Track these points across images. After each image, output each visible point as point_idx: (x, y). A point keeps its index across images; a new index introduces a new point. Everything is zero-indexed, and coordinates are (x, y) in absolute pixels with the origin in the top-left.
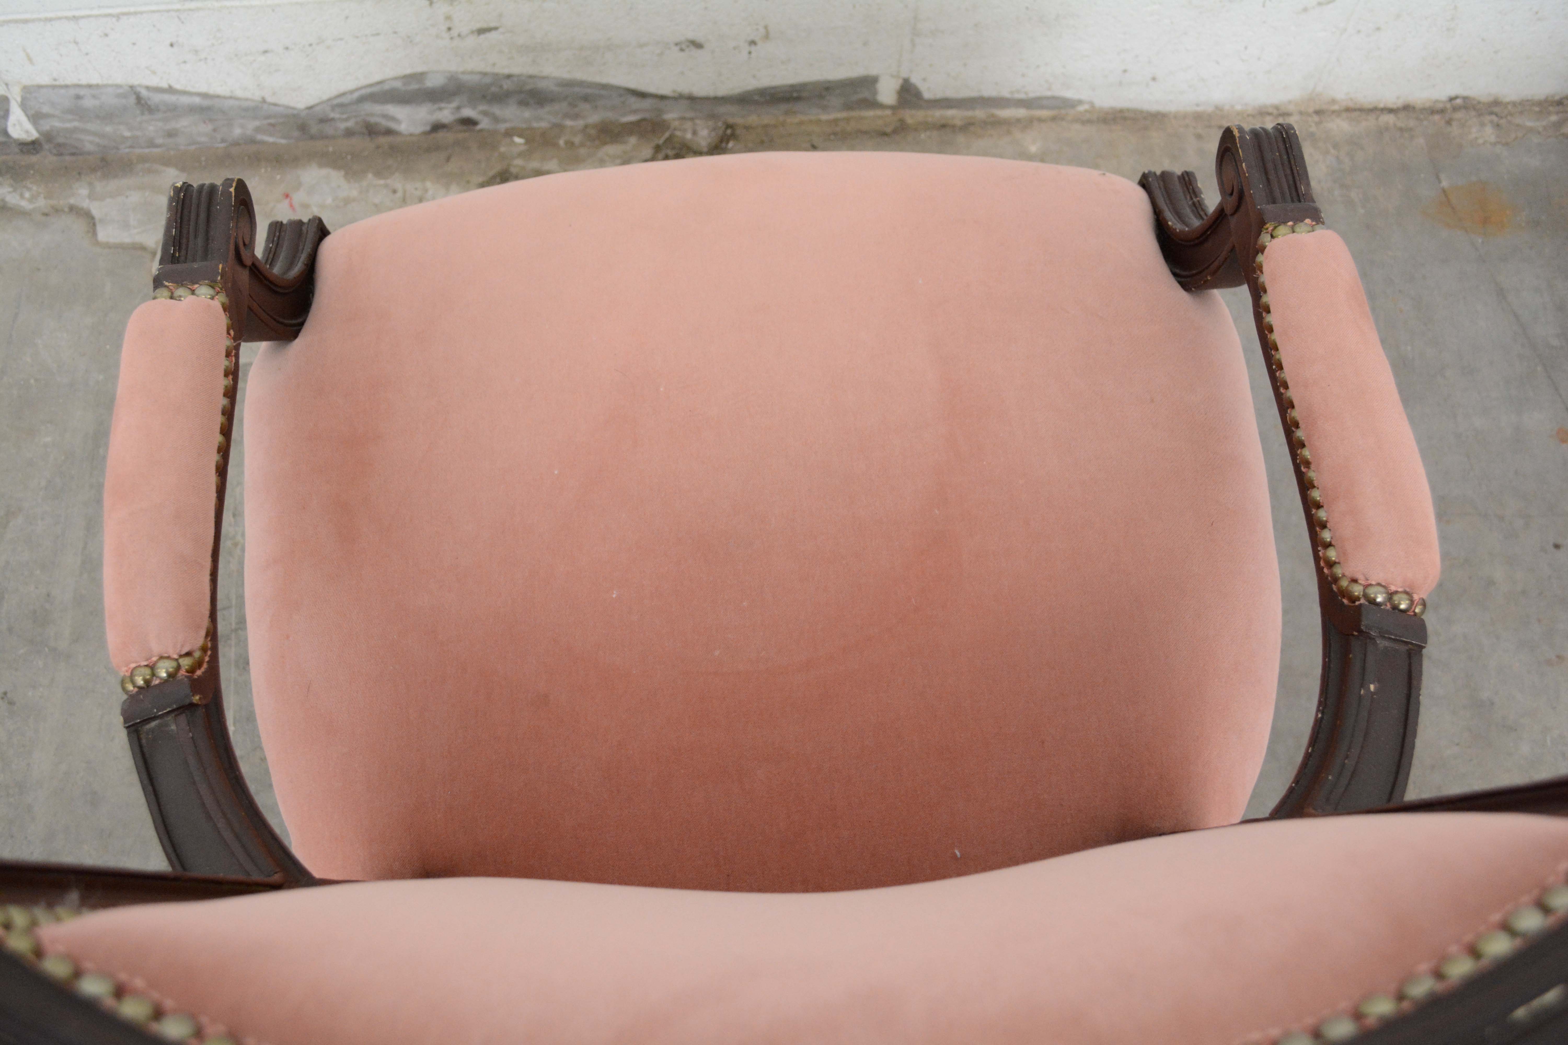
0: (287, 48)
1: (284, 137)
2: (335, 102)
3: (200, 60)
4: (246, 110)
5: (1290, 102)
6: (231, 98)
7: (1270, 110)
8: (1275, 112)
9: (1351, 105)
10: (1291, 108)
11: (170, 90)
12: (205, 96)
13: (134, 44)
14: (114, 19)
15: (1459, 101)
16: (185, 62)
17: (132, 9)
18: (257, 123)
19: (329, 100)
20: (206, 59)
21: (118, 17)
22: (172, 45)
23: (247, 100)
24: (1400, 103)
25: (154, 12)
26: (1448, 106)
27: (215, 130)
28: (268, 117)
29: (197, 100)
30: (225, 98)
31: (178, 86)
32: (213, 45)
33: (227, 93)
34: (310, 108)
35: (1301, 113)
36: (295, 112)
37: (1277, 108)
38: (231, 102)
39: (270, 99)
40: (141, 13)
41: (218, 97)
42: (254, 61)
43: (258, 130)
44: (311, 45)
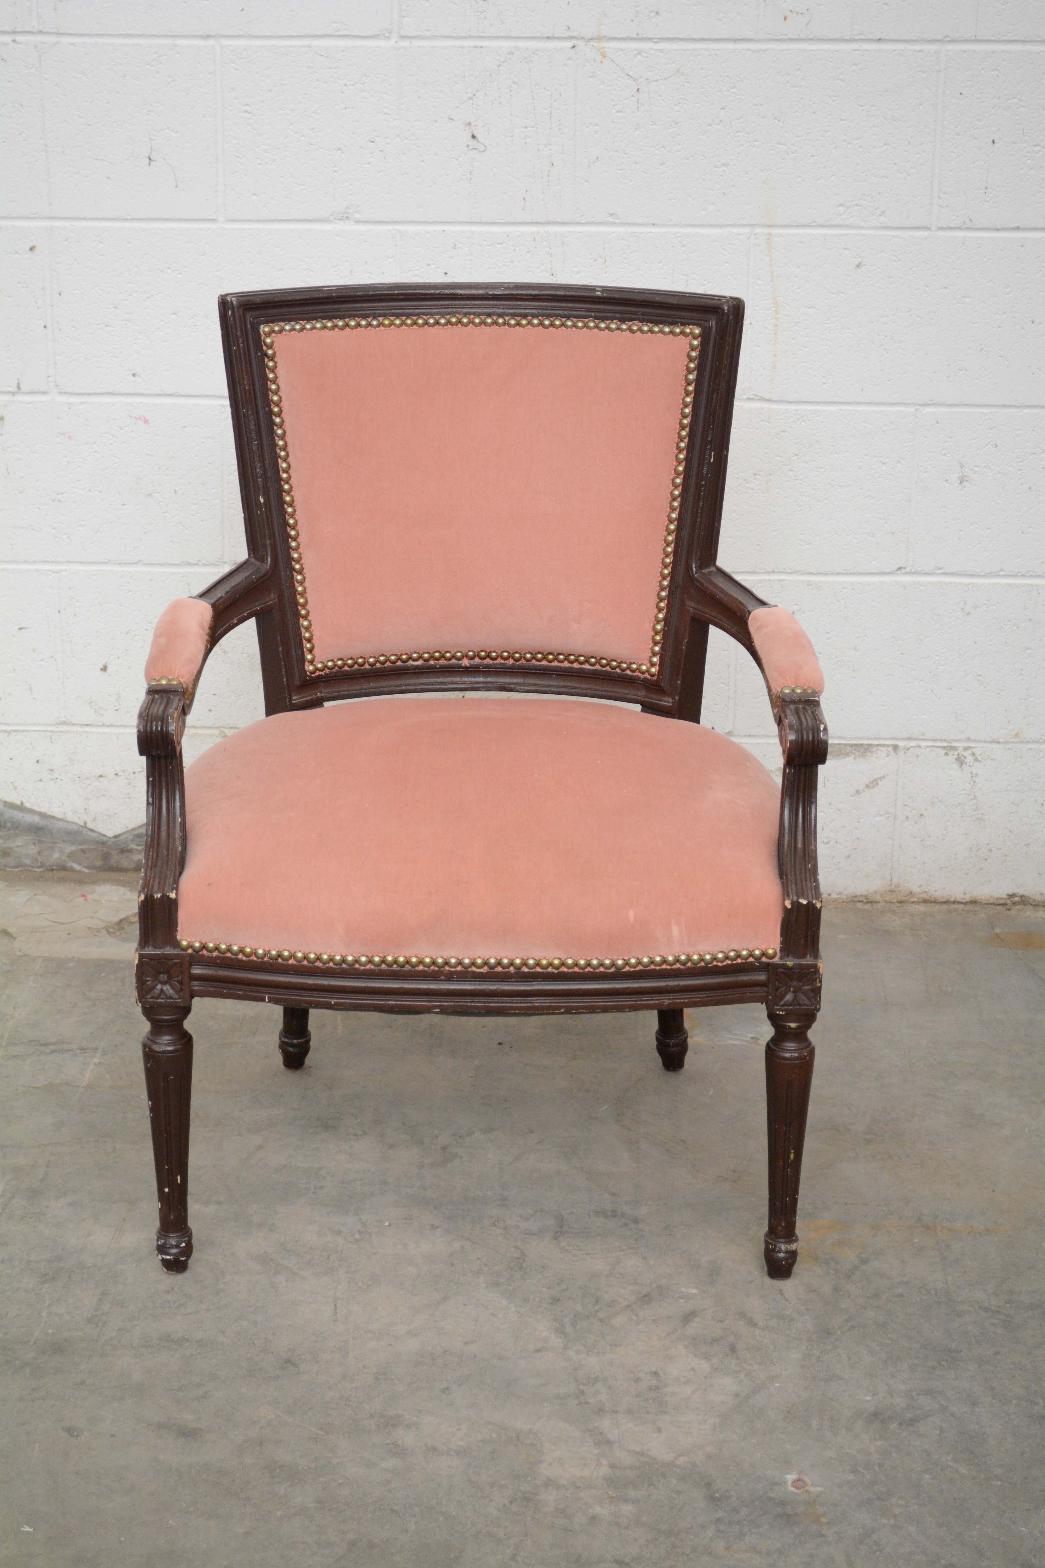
0: (117, 774)
1: (88, 867)
2: (137, 832)
3: (53, 780)
4: (69, 833)
5: (876, 893)
6: (62, 820)
7: (861, 899)
8: (865, 900)
9: (925, 896)
10: (878, 898)
11: (21, 808)
12: (43, 815)
13: (11, 759)
14: (6, 734)
15: (1016, 899)
16: (41, 780)
17: (21, 728)
18: (73, 848)
19: (133, 829)
20: (57, 779)
21: (9, 732)
22: (38, 762)
23: (73, 823)
24: (967, 898)
25: (36, 731)
26: (1009, 902)
27: (39, 853)
28: (83, 842)
29: (36, 819)
30: (58, 819)
31: (27, 805)
32: (66, 765)
33: (60, 816)
34: (116, 837)
35: (886, 902)
36: (105, 839)
37: (865, 896)
38: (61, 824)
39: (90, 825)
40: (27, 731)
41: (53, 817)
42: (90, 784)
43: (70, 855)
44: (134, 773)
